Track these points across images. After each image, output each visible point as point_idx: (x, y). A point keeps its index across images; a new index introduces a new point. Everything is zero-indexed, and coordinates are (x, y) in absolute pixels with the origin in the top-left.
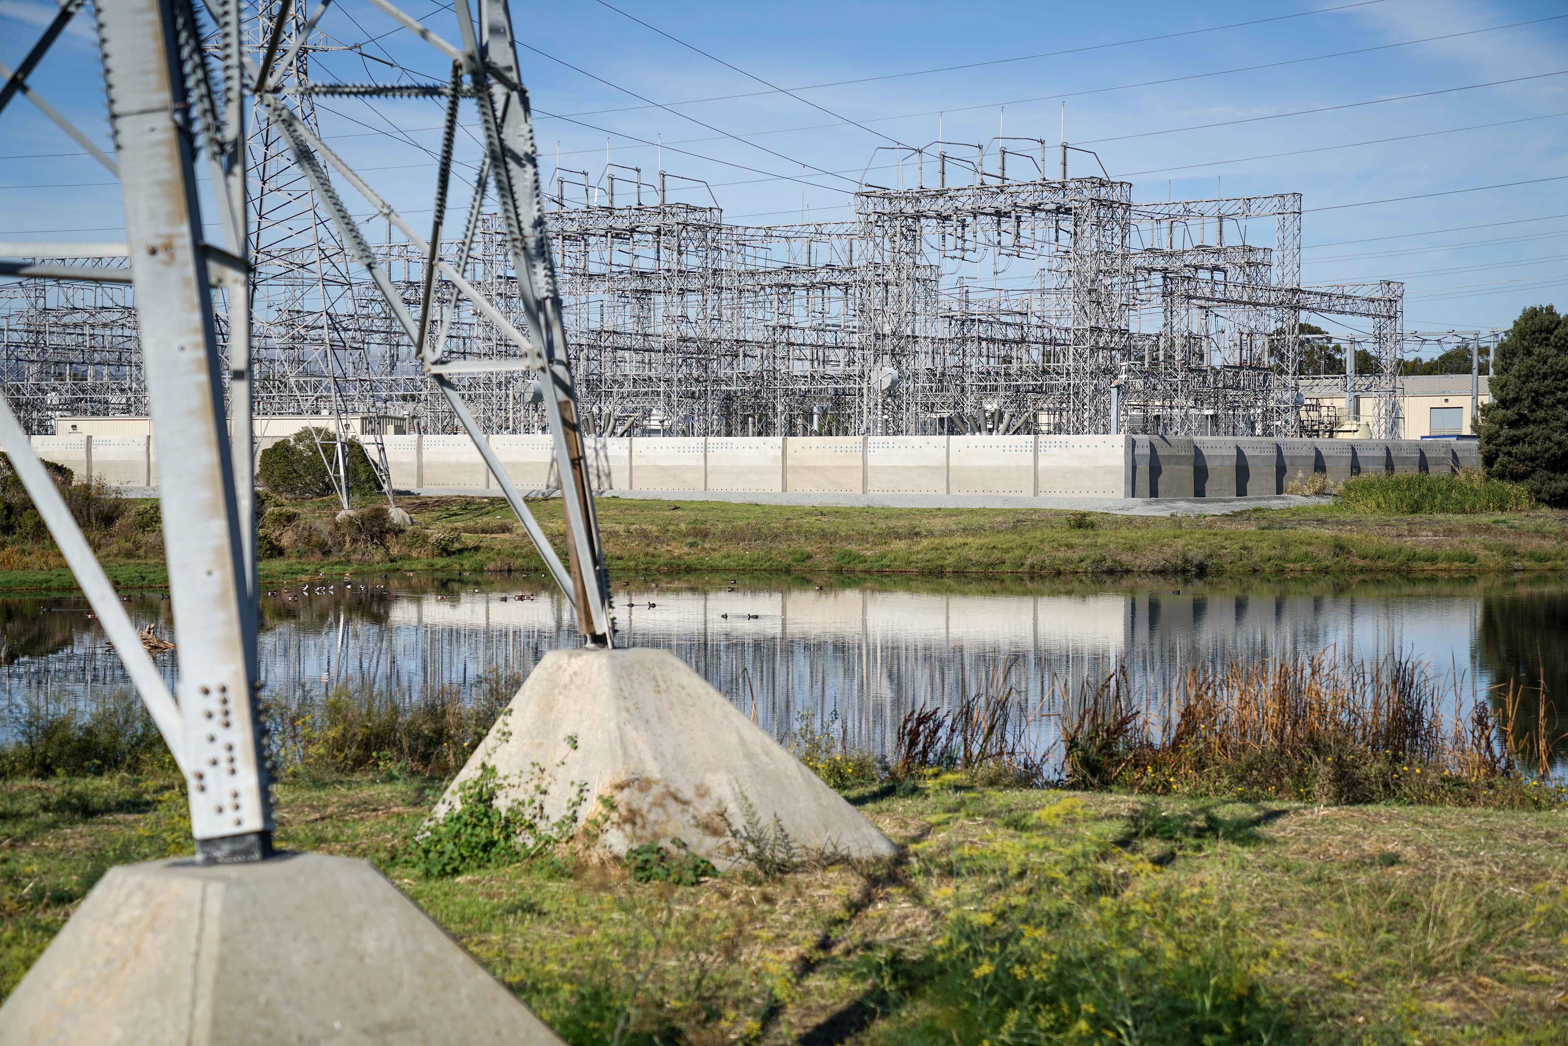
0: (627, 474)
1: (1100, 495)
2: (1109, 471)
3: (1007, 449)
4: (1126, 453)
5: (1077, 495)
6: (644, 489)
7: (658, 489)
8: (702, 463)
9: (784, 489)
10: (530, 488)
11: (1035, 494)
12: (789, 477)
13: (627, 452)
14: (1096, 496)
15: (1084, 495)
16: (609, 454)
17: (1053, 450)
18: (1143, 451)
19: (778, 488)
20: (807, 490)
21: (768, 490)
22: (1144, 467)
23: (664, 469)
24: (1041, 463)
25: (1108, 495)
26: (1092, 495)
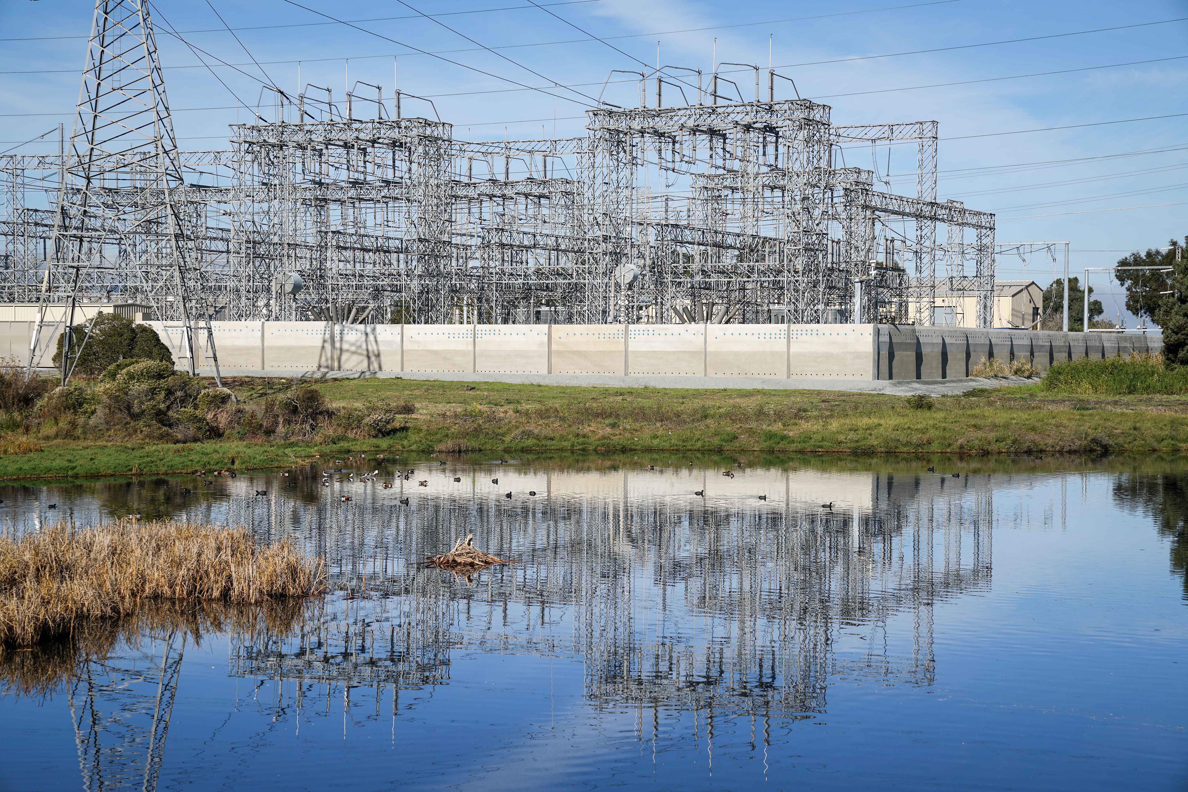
0: (399, 357)
1: (850, 378)
2: (858, 355)
3: (762, 336)
4: (874, 341)
5: (827, 378)
6: (415, 370)
7: (429, 371)
8: (471, 348)
9: (550, 372)
10: (305, 370)
11: (788, 377)
12: (554, 360)
13: (399, 338)
14: (845, 378)
15: (834, 377)
16: (379, 338)
17: (805, 338)
18: (885, 339)
19: (545, 371)
20: (571, 373)
21: (534, 372)
22: (885, 353)
23: (436, 353)
24: (793, 350)
25: (857, 378)
26: (842, 377)
